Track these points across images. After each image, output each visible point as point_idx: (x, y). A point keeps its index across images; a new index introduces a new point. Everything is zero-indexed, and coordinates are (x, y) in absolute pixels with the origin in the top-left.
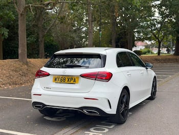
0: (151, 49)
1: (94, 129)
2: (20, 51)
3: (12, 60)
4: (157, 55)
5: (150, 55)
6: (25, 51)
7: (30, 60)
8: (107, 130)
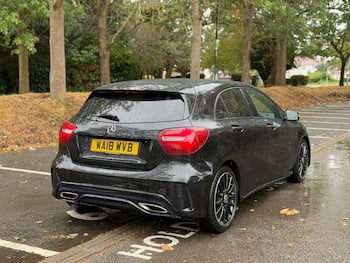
0: (329, 72)
1: (152, 240)
2: (52, 78)
3: (38, 94)
4: (338, 84)
5: (326, 84)
6: (61, 78)
7: (74, 94)
8: (175, 242)
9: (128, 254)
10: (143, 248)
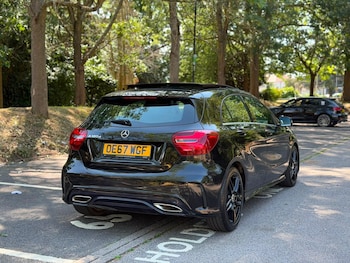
1: (166, 246)
8: (189, 247)
9: (145, 259)
10: (159, 254)
